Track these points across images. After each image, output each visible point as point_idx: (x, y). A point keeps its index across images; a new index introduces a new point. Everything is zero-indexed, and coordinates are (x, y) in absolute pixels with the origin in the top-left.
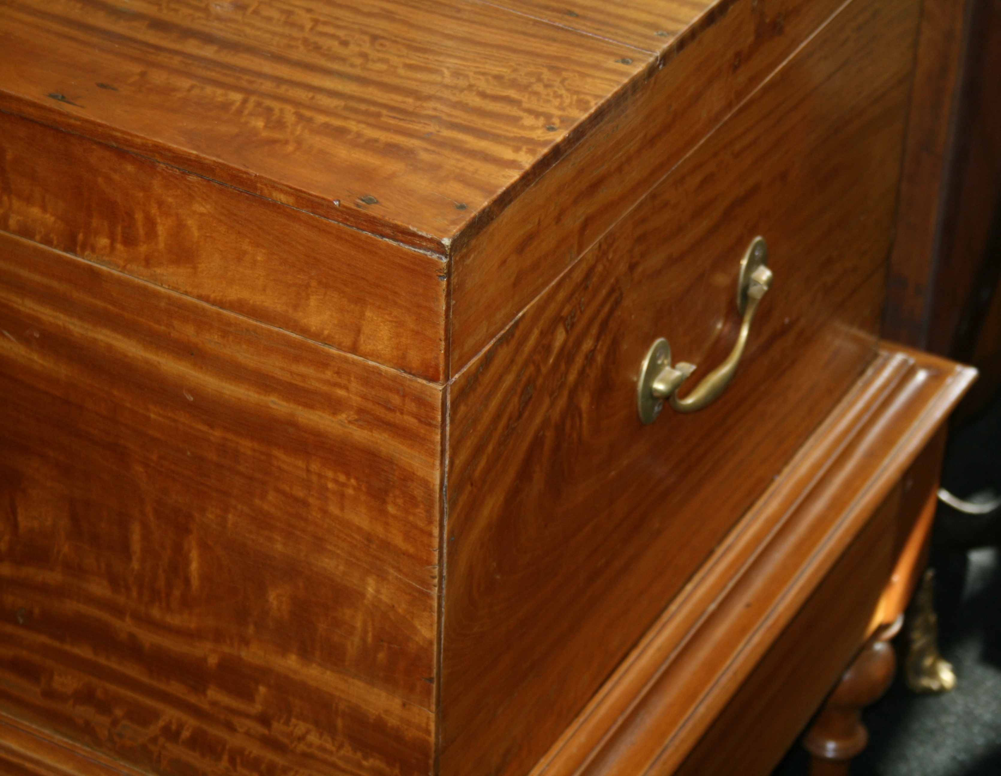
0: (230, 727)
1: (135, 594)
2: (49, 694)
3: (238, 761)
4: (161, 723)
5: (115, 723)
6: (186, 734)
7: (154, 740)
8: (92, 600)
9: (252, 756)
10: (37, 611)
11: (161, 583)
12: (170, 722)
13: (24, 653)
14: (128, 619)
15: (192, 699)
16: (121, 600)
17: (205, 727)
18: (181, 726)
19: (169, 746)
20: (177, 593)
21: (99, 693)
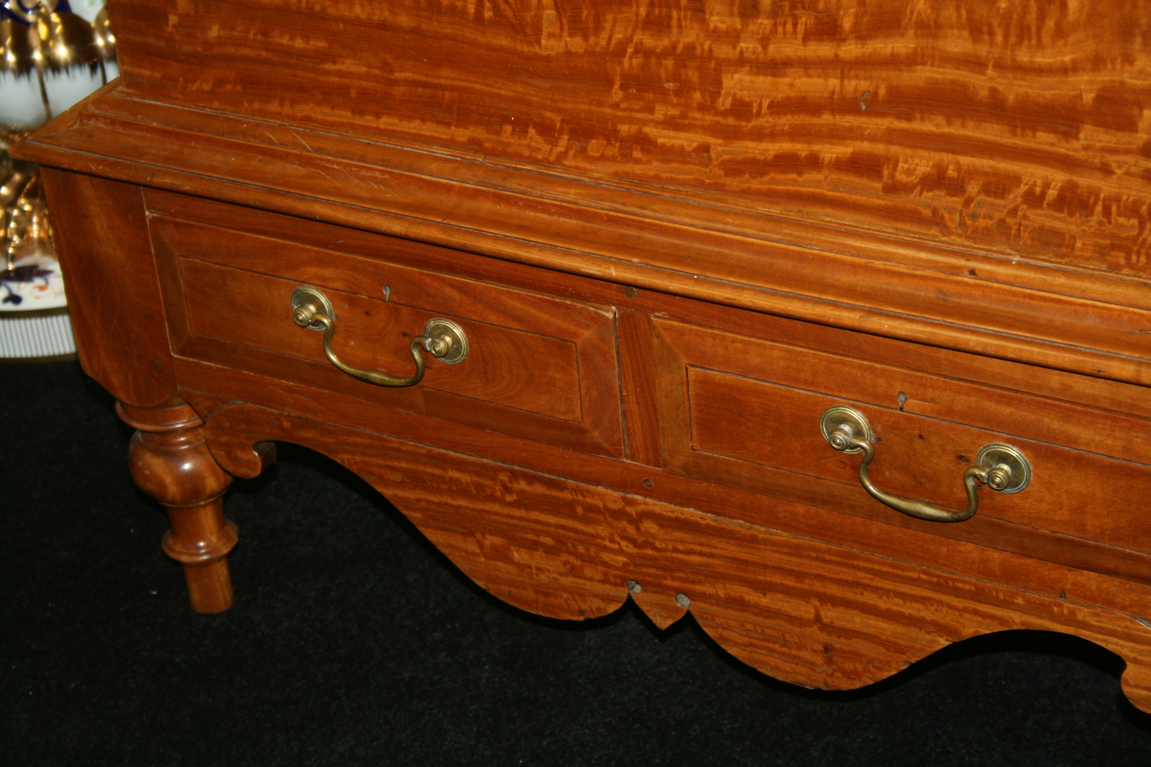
0: (1106, 170)
1: (999, 39)
2: (892, 188)
3: (1114, 209)
4: (1023, 188)
5: (967, 203)
6: (1052, 193)
7: (1013, 212)
8: (949, 60)
9: (1131, 199)
10: (882, 91)
11: (1032, 17)
12: (1035, 184)
13: (866, 146)
14: (990, 72)
15: (1063, 148)
16: (983, 50)
17: (1076, 179)
18: (1047, 185)
19: (1031, 213)
20: (1050, 23)
21: (951, 172)
